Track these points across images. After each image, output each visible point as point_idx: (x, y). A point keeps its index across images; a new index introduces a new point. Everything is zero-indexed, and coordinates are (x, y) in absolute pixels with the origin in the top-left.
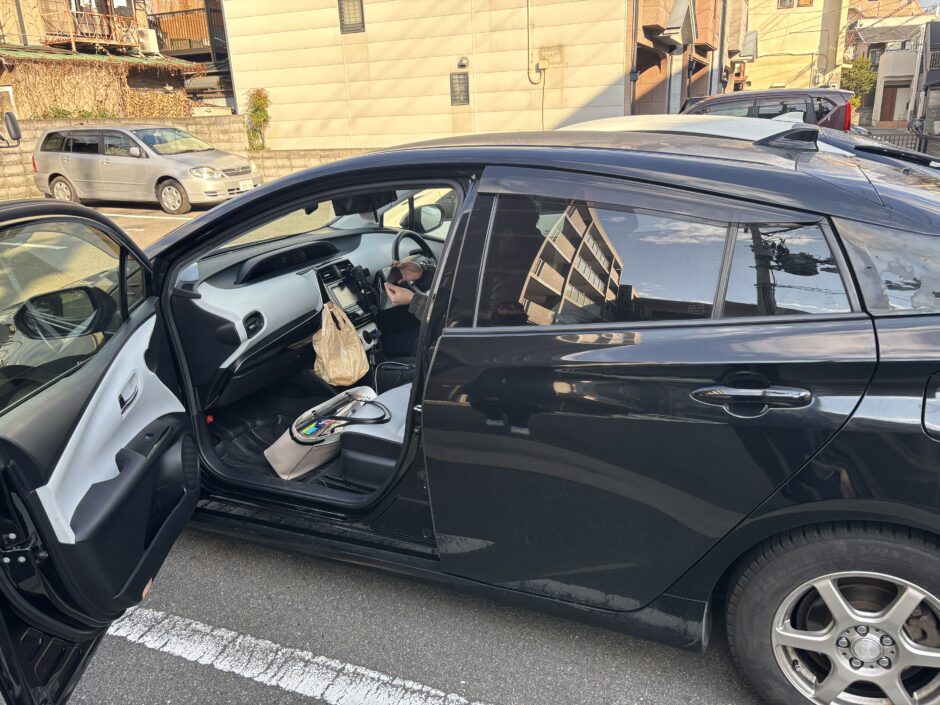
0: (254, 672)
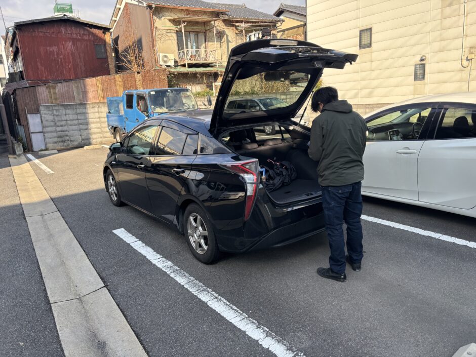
0: (193, 291)
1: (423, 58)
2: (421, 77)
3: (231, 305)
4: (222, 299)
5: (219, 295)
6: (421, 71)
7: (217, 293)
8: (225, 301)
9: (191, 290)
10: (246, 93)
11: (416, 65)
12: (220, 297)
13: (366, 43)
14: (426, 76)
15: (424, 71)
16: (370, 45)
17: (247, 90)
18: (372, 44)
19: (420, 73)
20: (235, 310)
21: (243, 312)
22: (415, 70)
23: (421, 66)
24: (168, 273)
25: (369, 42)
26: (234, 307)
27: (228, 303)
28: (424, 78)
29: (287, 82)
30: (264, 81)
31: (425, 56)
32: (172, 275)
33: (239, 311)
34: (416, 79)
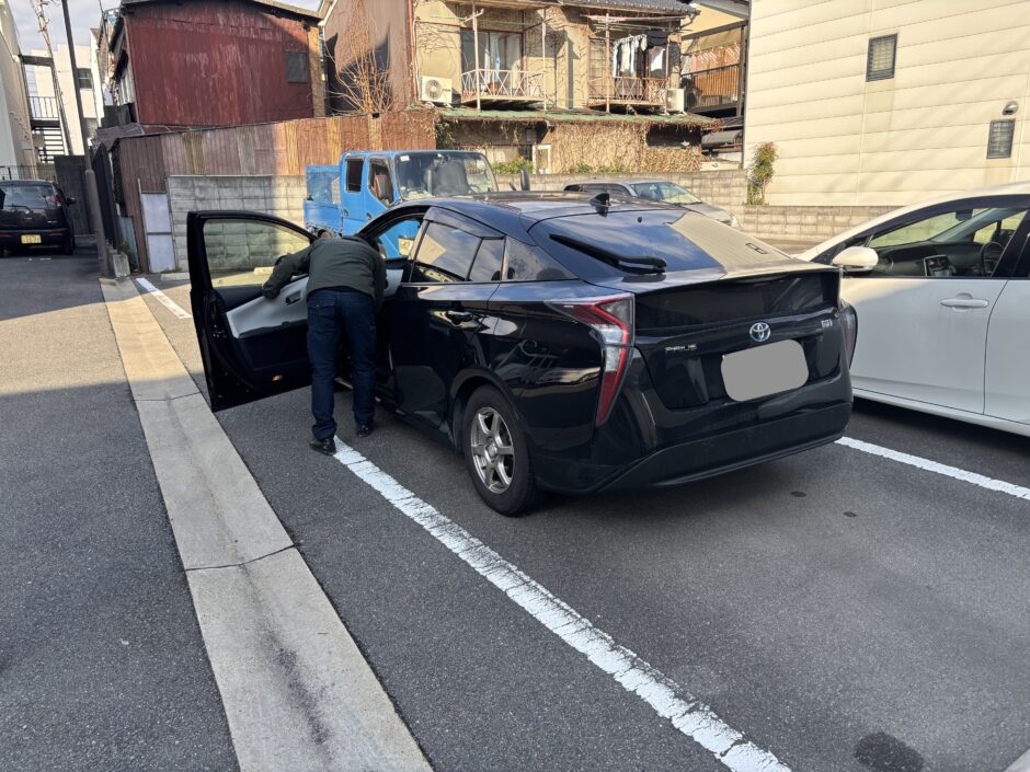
1: (1012, 107)
2: (1002, 150)
3: (558, 601)
4: (539, 586)
5: (533, 578)
6: (1005, 137)
7: (527, 574)
8: (544, 591)
9: (473, 565)
10: (603, 171)
11: (993, 123)
12: (534, 583)
13: (882, 67)
14: (1015, 148)
15: (1011, 138)
16: (890, 73)
17: (607, 164)
18: (896, 71)
19: (1001, 142)
20: (567, 611)
21: (583, 616)
22: (991, 132)
23: (1005, 125)
24: (427, 527)
25: (889, 66)
26: (563, 604)
27: (550, 595)
28: (1008, 153)
29: (696, 151)
30: (646, 144)
31: (1015, 103)
32: (434, 533)
33: (575, 613)
34: (991, 153)
